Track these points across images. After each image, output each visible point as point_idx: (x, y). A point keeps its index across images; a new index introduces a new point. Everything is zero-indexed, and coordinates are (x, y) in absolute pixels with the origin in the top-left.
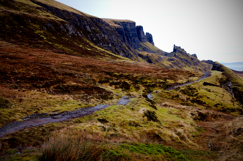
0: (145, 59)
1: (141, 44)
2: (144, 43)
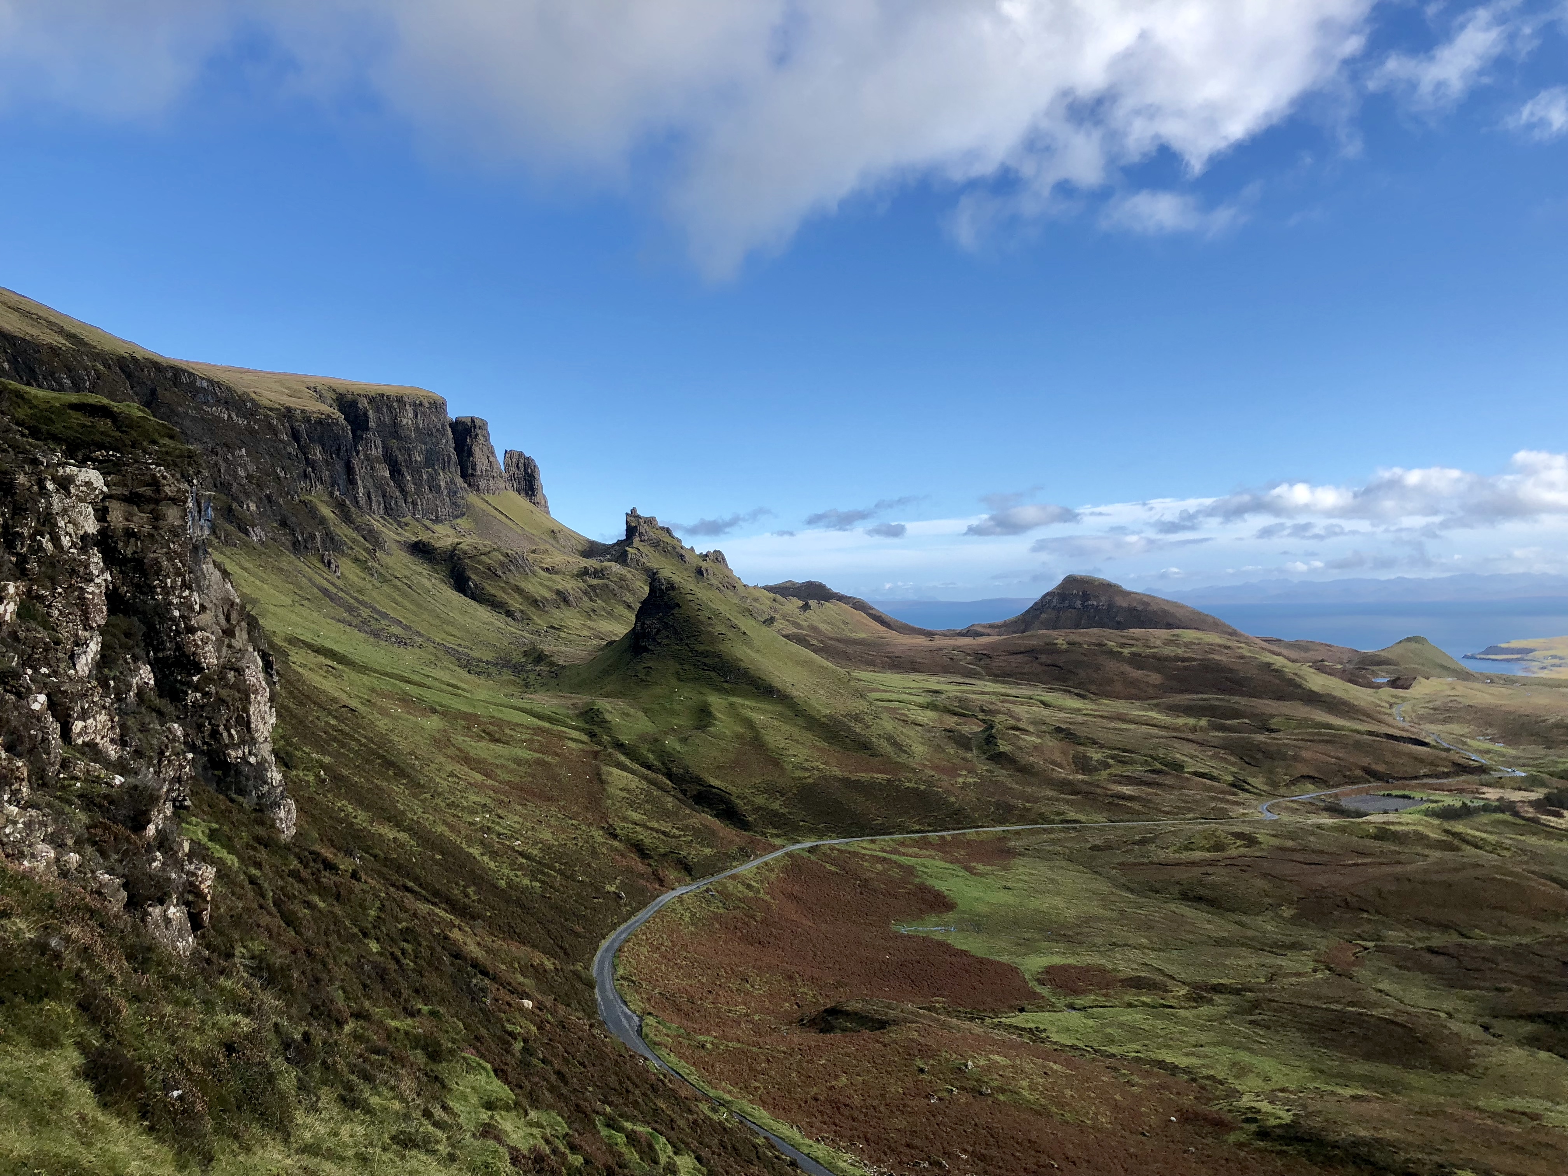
0: (438, 563)
1: (472, 498)
2: (489, 498)
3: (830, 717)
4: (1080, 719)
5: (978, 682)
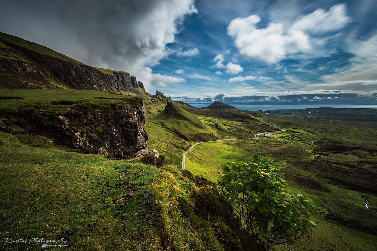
1: (134, 88)
2: (137, 88)
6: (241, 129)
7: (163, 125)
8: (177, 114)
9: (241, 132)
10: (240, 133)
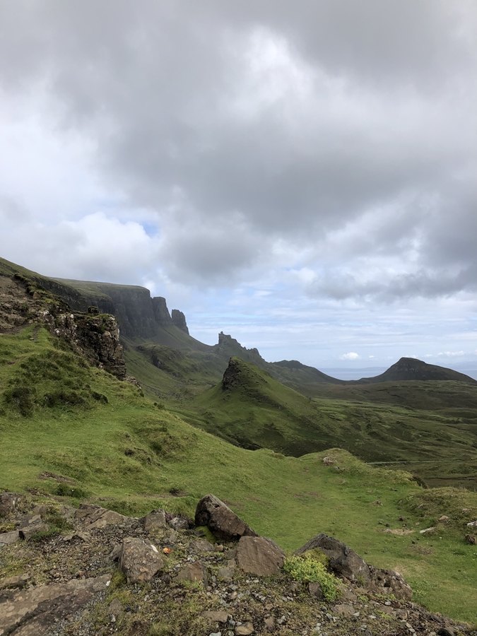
0: (147, 354)
1: (160, 328)
2: (166, 328)
3: (302, 417)
4: (407, 418)
5: (364, 403)
6: (449, 438)
7: (209, 421)
8: (251, 390)
9: (444, 444)
10: (437, 448)
